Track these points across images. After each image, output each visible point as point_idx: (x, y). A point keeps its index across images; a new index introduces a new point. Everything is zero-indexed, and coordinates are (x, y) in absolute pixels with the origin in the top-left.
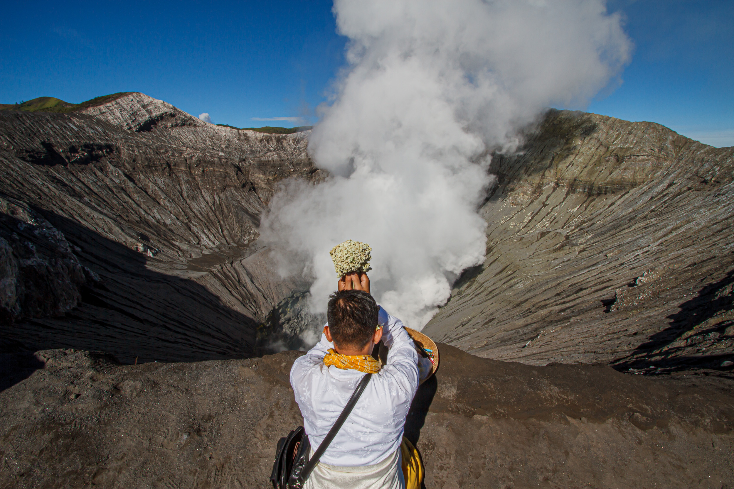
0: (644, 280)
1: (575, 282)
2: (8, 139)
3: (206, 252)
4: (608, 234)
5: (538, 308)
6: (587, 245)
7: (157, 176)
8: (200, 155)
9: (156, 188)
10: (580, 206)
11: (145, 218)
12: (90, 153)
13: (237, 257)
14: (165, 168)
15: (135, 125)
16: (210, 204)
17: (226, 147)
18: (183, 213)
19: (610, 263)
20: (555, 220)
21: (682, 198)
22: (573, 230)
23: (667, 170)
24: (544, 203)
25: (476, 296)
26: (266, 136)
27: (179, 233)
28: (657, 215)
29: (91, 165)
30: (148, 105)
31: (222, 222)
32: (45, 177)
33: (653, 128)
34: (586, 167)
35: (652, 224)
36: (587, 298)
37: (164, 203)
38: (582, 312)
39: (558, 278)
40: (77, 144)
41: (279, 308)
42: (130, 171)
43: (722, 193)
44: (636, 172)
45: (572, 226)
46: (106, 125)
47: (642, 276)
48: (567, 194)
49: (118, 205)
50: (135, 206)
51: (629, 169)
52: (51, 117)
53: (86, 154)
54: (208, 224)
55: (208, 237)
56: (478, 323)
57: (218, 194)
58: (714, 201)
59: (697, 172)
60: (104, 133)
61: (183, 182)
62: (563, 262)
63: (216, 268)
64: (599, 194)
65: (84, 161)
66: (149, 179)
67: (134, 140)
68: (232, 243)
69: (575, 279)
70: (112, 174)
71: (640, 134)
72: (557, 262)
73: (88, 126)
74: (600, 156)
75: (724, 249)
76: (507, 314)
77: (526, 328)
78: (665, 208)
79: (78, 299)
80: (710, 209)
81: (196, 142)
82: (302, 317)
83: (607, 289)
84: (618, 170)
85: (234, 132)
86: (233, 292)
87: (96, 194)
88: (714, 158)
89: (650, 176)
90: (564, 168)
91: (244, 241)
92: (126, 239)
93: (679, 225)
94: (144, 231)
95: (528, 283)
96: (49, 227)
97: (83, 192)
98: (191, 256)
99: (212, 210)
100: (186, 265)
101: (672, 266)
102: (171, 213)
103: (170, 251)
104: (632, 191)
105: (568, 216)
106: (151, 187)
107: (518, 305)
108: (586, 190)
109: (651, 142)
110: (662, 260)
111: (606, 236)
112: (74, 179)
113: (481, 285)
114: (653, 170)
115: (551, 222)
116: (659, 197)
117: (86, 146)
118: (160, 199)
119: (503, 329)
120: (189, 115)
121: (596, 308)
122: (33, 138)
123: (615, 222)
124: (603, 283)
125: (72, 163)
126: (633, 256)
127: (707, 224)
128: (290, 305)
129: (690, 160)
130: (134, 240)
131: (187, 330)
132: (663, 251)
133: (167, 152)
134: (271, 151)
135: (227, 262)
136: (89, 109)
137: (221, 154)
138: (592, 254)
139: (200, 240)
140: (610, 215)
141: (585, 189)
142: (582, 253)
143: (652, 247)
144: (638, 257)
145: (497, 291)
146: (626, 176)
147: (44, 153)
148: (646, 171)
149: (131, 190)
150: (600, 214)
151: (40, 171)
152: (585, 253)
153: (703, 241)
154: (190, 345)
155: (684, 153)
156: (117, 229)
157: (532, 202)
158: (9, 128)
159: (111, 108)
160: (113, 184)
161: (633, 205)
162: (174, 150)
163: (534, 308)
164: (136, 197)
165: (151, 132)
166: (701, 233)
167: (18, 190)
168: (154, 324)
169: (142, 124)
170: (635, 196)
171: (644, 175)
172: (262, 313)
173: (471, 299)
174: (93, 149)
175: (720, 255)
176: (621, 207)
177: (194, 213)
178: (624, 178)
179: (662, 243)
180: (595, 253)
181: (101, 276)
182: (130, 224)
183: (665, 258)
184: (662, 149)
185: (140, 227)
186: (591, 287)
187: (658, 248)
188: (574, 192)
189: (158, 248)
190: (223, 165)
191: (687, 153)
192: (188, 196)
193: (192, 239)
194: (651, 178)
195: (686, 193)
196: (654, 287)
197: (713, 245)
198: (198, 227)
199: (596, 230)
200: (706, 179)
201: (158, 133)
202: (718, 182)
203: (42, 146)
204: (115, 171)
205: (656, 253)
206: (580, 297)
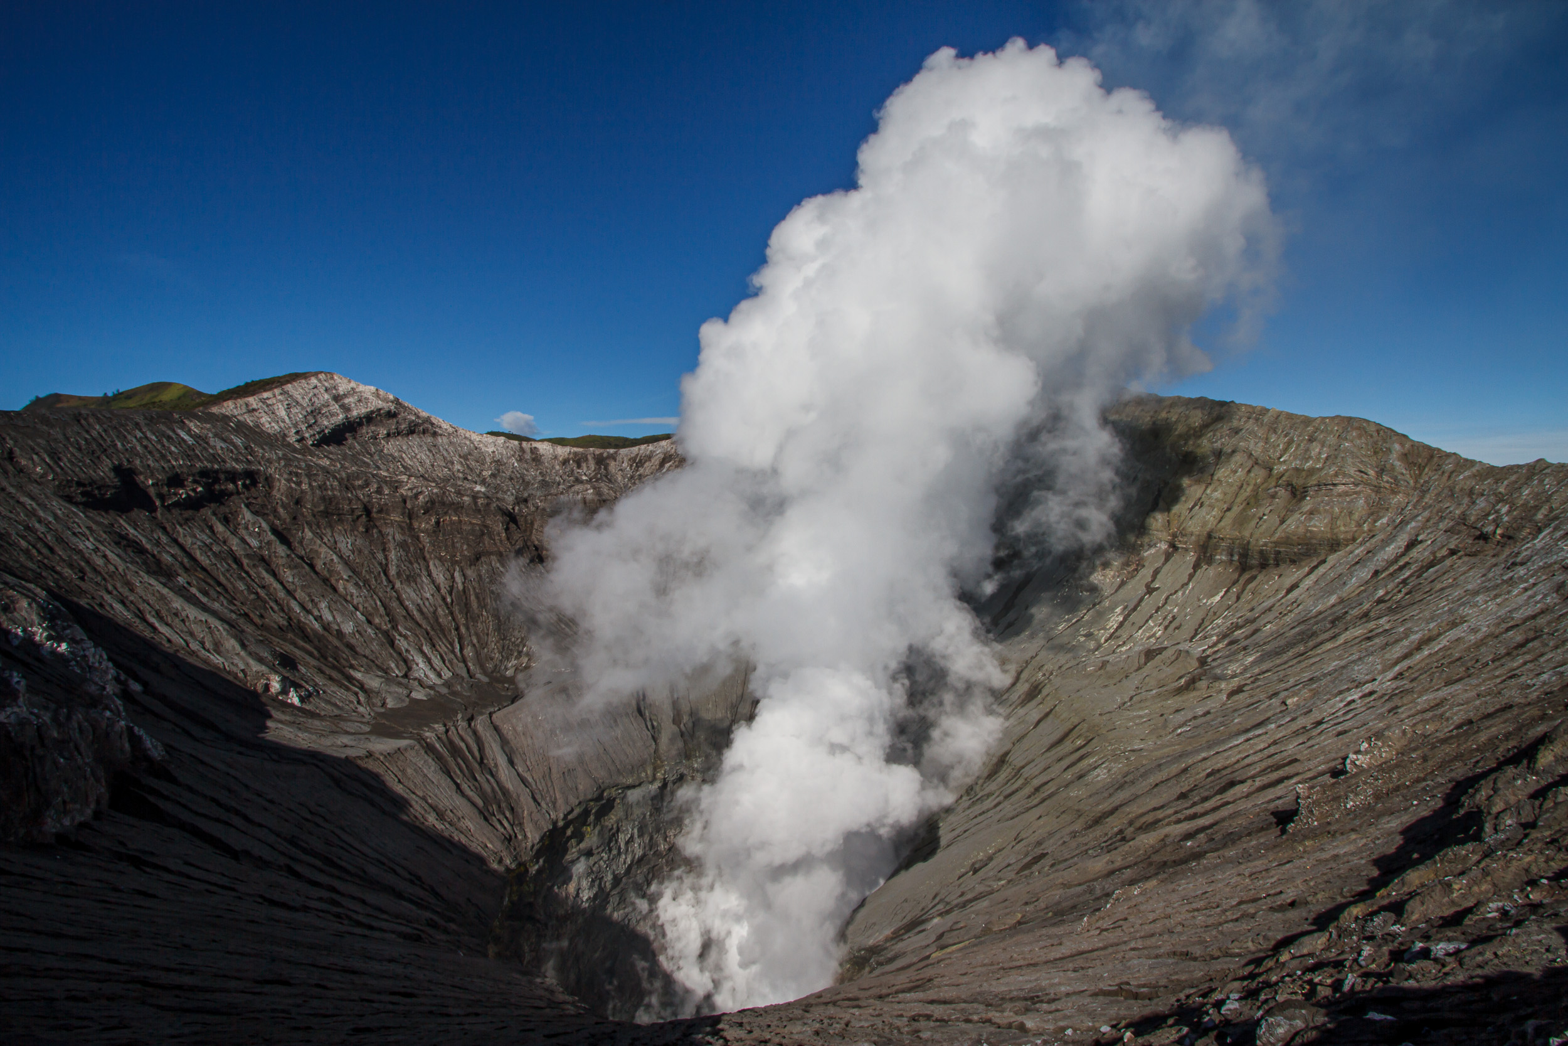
0: (1363, 760)
1: (1219, 766)
2: (48, 460)
3: (419, 695)
4: (1290, 654)
5: (1140, 828)
6: (1246, 679)
7: (340, 533)
8: (435, 491)
9: (335, 557)
10: (1226, 592)
11: (299, 621)
12: (208, 487)
13: (485, 706)
14: (359, 517)
15: (312, 432)
16: (443, 591)
17: (493, 476)
18: (382, 610)
19: (1293, 719)
20: (1172, 624)
21: (1439, 573)
22: (1215, 644)
23: (1401, 514)
24: (1148, 586)
25: (1007, 797)
26: (576, 454)
27: (367, 652)
28: (1390, 609)
29: (207, 512)
30: (345, 396)
31: (463, 630)
32: (104, 536)
33: (1359, 428)
34: (1229, 509)
35: (1380, 630)
36: (1242, 805)
37: (345, 589)
38: (1231, 839)
39: (1183, 755)
40: (185, 470)
41: (566, 826)
42: (285, 522)
43: (1519, 560)
44: (1334, 519)
45: (1212, 636)
46: (254, 434)
47: (1358, 752)
48: (1196, 566)
49: (246, 592)
50: (281, 594)
51: (1319, 513)
52: (146, 418)
53: (200, 489)
54: (432, 633)
55: (429, 661)
56: (1009, 865)
57: (462, 570)
58: (1505, 578)
59: (1464, 517)
60: (246, 448)
61: (391, 545)
62: (1195, 718)
63: (434, 730)
64: (1263, 566)
65: (194, 504)
66: (322, 539)
67: (305, 461)
68: (478, 676)
69: (1219, 757)
70: (247, 528)
71: (1332, 440)
72: (1180, 718)
73: (216, 435)
74: (1257, 487)
75: (1529, 687)
76: (1073, 844)
77: (1109, 880)
78: (1407, 594)
79: (98, 802)
80: (1496, 597)
81: (433, 466)
82: (619, 848)
83: (1286, 783)
84: (1297, 516)
85: (511, 445)
86: (465, 787)
87: (204, 569)
88: (1494, 487)
89: (1366, 527)
90: (1185, 513)
91: (506, 669)
92: (247, 664)
93: (1435, 632)
94: (292, 647)
95: (1118, 767)
96: (78, 638)
97: (177, 566)
98: (384, 704)
99: (446, 604)
100: (368, 723)
101: (1420, 726)
102: (357, 609)
103: (341, 693)
104: (1332, 559)
105: (1200, 614)
106: (325, 555)
107: (1097, 821)
108: (1236, 558)
109: (1358, 457)
110: (1403, 713)
111: (1285, 657)
112: (164, 539)
113: (1018, 772)
114: (1372, 514)
115: (1166, 628)
116: (1391, 570)
117: (204, 473)
118: (337, 581)
119: (1060, 880)
120: (424, 414)
121: (1262, 829)
122: (98, 458)
123: (1302, 627)
124: (1278, 767)
125: (168, 508)
126: (1342, 705)
127: (1492, 629)
128: (592, 818)
129: (1446, 491)
130: (264, 668)
131: (339, 878)
132: (1405, 692)
133: (367, 484)
134: (582, 482)
135: (460, 716)
136: (225, 404)
137: (478, 488)
138: (1255, 699)
139: (409, 669)
140: (1290, 611)
141: (1232, 555)
142: (1236, 698)
143: (1381, 683)
144: (1352, 706)
145: (1051, 788)
146: (1315, 526)
147: (115, 487)
148: (1356, 516)
149: (281, 561)
150: (1270, 609)
151: (96, 522)
152: (1241, 696)
153: (1489, 668)
154: (338, 916)
155: (1430, 478)
156: (231, 644)
157: (1123, 583)
158: (55, 440)
159: (269, 402)
160: (245, 549)
161: (1337, 588)
162: (384, 481)
163: (1132, 829)
164: (288, 576)
165: (342, 447)
166: (1483, 649)
167: (40, 561)
168: (262, 864)
169: (327, 431)
170: (1339, 570)
171: (1353, 524)
172: (525, 836)
173: (996, 806)
174: (217, 480)
175: (1523, 701)
176: (1312, 592)
177: (406, 609)
178: (1311, 532)
179: (1401, 674)
180: (1262, 696)
181: (169, 748)
182: (264, 633)
183: (1410, 709)
184: (1382, 470)
185: (285, 640)
186: (1253, 777)
187: (1394, 686)
188: (1210, 561)
189: (316, 684)
190: (479, 511)
191: (1436, 477)
192: (399, 574)
193: (393, 665)
194: (1370, 531)
195: (1448, 562)
196: (1377, 779)
197: (1510, 677)
198: (411, 639)
199: (1264, 644)
200: (1485, 530)
201: (358, 447)
202: (1510, 538)
203: (112, 475)
204: (254, 524)
205: (1390, 698)
206: (1228, 803)
